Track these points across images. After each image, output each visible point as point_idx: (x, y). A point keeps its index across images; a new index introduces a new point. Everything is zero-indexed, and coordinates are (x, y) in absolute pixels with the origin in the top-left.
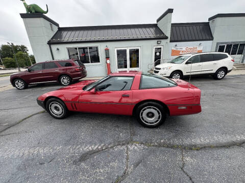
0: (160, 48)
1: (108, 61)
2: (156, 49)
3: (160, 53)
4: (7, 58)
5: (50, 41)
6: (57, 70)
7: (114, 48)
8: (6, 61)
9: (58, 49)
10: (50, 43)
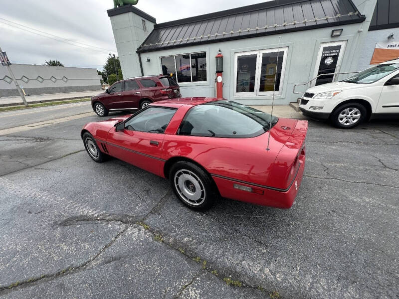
0: (339, 48)
1: (220, 79)
2: (325, 49)
3: (335, 58)
4: (112, 75)
5: (140, 47)
6: (138, 92)
7: (233, 53)
8: (111, 79)
9: (149, 60)
10: (140, 51)
